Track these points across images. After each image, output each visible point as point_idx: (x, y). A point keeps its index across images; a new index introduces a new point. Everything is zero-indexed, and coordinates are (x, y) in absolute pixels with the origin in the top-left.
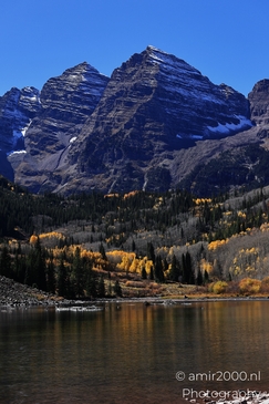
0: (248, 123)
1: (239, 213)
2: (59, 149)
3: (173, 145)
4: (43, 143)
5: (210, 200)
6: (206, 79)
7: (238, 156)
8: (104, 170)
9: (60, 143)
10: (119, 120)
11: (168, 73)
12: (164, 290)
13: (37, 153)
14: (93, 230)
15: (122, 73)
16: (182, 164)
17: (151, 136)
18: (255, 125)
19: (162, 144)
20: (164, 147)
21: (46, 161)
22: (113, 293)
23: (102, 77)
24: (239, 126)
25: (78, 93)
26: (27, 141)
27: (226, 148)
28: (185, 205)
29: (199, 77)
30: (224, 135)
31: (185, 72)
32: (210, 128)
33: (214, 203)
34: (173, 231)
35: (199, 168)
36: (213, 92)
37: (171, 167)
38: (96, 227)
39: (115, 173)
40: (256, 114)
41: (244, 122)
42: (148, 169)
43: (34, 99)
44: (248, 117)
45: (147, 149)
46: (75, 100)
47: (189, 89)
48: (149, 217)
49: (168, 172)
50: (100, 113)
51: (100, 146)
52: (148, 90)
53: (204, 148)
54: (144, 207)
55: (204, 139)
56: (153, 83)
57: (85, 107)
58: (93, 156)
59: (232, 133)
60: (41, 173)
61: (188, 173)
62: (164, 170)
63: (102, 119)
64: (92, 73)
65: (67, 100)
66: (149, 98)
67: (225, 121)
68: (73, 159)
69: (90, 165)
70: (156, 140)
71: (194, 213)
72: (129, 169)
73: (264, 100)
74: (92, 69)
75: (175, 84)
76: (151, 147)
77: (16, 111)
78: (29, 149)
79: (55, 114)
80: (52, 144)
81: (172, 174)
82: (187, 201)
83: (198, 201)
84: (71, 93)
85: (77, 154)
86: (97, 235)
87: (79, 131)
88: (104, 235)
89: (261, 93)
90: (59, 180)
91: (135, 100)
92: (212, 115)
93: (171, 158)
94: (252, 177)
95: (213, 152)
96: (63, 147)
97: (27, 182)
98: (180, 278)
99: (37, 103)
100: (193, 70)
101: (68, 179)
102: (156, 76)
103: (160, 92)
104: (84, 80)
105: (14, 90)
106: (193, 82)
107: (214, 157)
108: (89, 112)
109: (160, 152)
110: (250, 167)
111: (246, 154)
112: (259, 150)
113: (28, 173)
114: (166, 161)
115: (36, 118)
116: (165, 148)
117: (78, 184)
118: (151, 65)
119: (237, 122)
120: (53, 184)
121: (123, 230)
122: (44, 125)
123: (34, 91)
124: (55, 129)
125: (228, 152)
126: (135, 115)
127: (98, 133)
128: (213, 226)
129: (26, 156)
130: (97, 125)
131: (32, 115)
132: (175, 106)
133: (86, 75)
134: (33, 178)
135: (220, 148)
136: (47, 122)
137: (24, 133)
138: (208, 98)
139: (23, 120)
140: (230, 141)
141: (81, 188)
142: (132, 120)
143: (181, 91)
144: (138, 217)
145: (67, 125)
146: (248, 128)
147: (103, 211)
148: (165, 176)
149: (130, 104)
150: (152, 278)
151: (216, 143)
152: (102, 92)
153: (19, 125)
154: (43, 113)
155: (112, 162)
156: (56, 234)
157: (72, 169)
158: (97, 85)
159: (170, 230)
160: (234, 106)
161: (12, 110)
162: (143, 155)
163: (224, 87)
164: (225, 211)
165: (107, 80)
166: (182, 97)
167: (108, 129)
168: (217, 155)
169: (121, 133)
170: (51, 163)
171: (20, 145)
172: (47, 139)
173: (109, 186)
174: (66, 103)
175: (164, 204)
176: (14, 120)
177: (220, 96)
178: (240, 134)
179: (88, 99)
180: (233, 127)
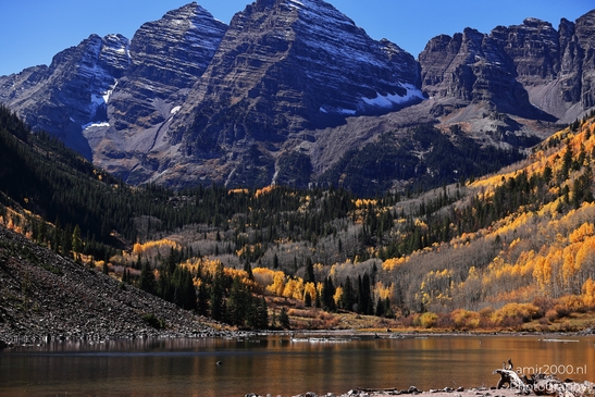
0: (418, 94)
1: (417, 221)
2: (155, 121)
3: (315, 122)
4: (133, 113)
5: (374, 202)
6: (362, 32)
7: (404, 140)
8: (219, 153)
9: (157, 114)
10: (241, 85)
11: (310, 22)
12: (340, 321)
13: (124, 127)
14: (219, 239)
15: (244, 19)
16: (327, 148)
17: (285, 109)
18: (427, 97)
19: (300, 120)
20: (303, 124)
21: (137, 139)
22: (278, 324)
23: (218, 24)
24: (405, 98)
25: (184, 45)
26: (110, 110)
27: (388, 129)
28: (342, 208)
29: (352, 29)
30: (385, 111)
31: (333, 20)
32: (365, 99)
33: (380, 205)
34: (327, 242)
35: (350, 154)
36: (370, 51)
37: (312, 152)
38: (222, 234)
39: (234, 158)
40: (429, 83)
41: (412, 92)
42: (279, 153)
43: (121, 51)
44: (419, 86)
45: (280, 127)
46: (179, 54)
47: (339, 44)
48: (294, 222)
49: (308, 159)
50: (214, 74)
51: (215, 119)
52: (281, 45)
53: (357, 127)
54: (285, 209)
55: (357, 115)
56: (289, 35)
57: (194, 65)
58: (203, 134)
59: (396, 108)
60: (130, 155)
61: (336, 160)
62: (303, 155)
63: (217, 82)
64: (204, 17)
65: (167, 54)
66: (283, 56)
67: (386, 90)
68: (176, 137)
69: (200, 146)
70: (291, 115)
71: (355, 219)
72: (254, 152)
73: (441, 63)
74: (204, 13)
75: (319, 37)
76: (285, 124)
77: (95, 68)
78: (113, 121)
79: (151, 74)
80: (146, 115)
81: (314, 162)
82: (344, 202)
83: (358, 202)
84: (173, 44)
85: (182, 130)
86: (223, 245)
87: (184, 98)
88: (233, 245)
89: (436, 54)
90: (155, 165)
91: (263, 58)
92: (369, 82)
93: (312, 139)
94: (423, 169)
95: (370, 134)
96: (161, 119)
97: (111, 167)
98: (355, 306)
99: (125, 56)
100: (344, 18)
101: (167, 164)
102: (294, 26)
103: (299, 48)
104: (193, 27)
105: (94, 38)
106: (344, 35)
107: (371, 140)
108: (199, 73)
109: (297, 130)
110: (421, 155)
111: (415, 137)
112: (433, 133)
113: (112, 155)
114: (305, 144)
115: (124, 78)
116: (304, 126)
117: (183, 171)
118: (287, 10)
119: (402, 92)
120: (148, 171)
121: (259, 239)
122: (135, 88)
123: (122, 40)
124: (150, 94)
125: (390, 133)
126: (264, 79)
127: (212, 102)
128: (381, 236)
129: (109, 131)
130: (210, 90)
131: (118, 73)
132: (319, 68)
133: (195, 20)
134: (119, 162)
135: (379, 128)
136: (139, 84)
137: (106, 98)
138: (363, 58)
139: (105, 80)
140: (394, 118)
141: (186, 178)
142: (259, 86)
143: (327, 47)
144: (278, 223)
145: (166, 89)
146: (417, 101)
147: (229, 213)
148: (303, 164)
149: (256, 64)
150: (318, 306)
151: (374, 121)
152: (217, 45)
153: (99, 86)
154: (134, 71)
155: (230, 143)
156: (168, 242)
157: (174, 151)
158: (211, 35)
159: (322, 241)
160: (399, 70)
161: (90, 65)
162: (274, 135)
163: (385, 43)
164: (396, 217)
165: (225, 28)
166: (328, 56)
167: (225, 97)
168: (375, 138)
169: (243, 103)
170: (144, 141)
171: (101, 115)
172: (139, 107)
173: (226, 176)
174: (166, 59)
175: (313, 205)
176: (93, 80)
177: (380, 56)
178: (406, 110)
179: (198, 54)
180: (397, 99)
